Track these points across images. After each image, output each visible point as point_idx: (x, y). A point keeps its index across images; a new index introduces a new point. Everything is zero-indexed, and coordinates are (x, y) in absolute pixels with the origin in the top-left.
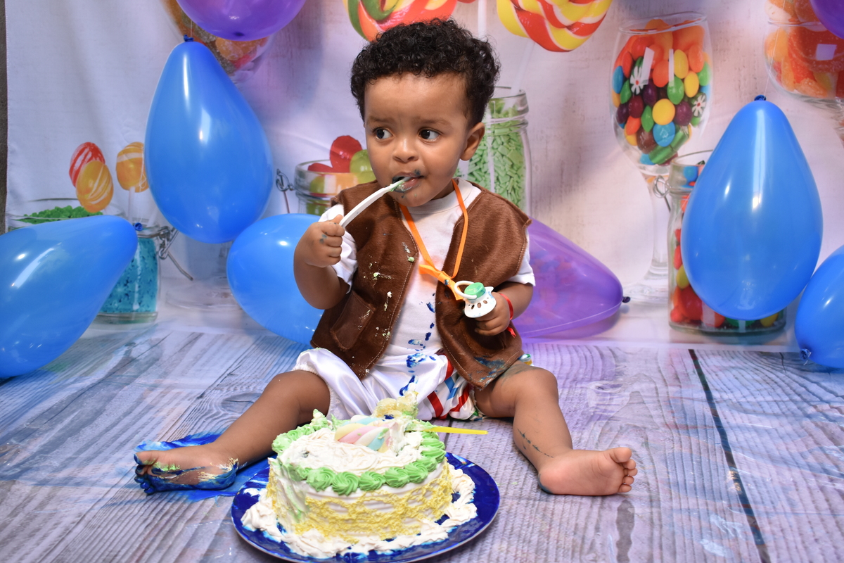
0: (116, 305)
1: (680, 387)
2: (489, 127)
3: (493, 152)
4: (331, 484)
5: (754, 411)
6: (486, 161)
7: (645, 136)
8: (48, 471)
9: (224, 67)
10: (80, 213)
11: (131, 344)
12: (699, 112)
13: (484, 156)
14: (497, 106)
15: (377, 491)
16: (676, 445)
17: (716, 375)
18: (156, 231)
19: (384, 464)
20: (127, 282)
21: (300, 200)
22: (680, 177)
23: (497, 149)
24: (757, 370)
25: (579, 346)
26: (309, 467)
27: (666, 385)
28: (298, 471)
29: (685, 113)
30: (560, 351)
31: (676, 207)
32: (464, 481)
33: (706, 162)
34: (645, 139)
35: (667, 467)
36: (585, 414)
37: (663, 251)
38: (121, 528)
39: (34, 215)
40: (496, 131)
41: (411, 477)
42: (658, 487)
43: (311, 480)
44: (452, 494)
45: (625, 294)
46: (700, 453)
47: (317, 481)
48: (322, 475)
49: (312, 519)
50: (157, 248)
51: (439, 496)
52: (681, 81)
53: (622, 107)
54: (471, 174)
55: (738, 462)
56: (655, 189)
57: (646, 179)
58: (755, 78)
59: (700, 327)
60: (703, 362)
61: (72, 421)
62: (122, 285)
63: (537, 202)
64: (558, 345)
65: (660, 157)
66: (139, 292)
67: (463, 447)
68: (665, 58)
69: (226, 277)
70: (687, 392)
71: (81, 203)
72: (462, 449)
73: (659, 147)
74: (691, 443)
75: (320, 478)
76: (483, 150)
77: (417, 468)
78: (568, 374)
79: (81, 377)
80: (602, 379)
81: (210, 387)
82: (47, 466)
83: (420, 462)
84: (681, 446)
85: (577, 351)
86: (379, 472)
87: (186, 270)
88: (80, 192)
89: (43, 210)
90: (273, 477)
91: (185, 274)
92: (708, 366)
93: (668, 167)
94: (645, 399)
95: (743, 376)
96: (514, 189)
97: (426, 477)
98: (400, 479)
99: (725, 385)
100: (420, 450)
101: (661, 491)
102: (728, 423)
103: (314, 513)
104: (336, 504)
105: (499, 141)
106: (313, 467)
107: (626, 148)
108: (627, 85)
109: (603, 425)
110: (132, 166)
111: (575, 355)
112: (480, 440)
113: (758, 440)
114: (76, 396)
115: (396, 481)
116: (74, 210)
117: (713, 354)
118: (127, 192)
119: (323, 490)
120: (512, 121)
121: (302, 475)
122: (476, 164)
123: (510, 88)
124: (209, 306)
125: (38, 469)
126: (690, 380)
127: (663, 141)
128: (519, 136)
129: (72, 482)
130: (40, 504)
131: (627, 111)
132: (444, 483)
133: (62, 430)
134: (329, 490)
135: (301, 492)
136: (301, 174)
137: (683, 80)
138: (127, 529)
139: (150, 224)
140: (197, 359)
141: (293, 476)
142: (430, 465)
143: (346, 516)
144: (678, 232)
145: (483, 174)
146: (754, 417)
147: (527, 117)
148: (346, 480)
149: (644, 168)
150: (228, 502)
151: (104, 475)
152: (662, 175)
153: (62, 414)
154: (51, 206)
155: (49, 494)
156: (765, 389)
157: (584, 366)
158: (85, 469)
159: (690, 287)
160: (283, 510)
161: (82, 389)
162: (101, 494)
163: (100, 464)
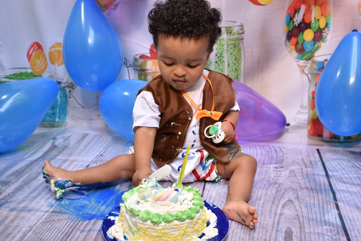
0: (48, 119)
1: (313, 168)
2: (226, 40)
3: (227, 52)
4: (150, 219)
5: (348, 182)
6: (224, 56)
7: (299, 46)
8: (16, 203)
9: (101, 8)
10: (32, 75)
11: (55, 138)
12: (325, 36)
13: (223, 54)
14: (229, 30)
15: (172, 223)
16: (312, 199)
17: (330, 163)
18: (67, 84)
19: (176, 209)
20: (53, 108)
21: (135, 72)
22: (315, 66)
23: (229, 50)
24: (349, 160)
25: (265, 146)
26: (139, 210)
27: (306, 167)
28: (134, 212)
29: (319, 36)
30: (256, 148)
31: (313, 81)
32: (212, 216)
33: (328, 60)
34: (299, 47)
35: (308, 211)
36: (268, 181)
37: (306, 101)
38: (50, 234)
39: (10, 75)
40: (229, 42)
41: (188, 216)
42: (303, 221)
43: (140, 216)
44: (206, 222)
45: (287, 122)
46: (323, 203)
47: (143, 218)
48: (146, 214)
49: (140, 235)
50: (68, 93)
51: (201, 225)
52: (317, 21)
53: (289, 32)
54: (216, 62)
55: (341, 209)
56: (303, 72)
57: (299, 67)
58: (353, 21)
59: (322, 138)
60: (324, 157)
61: (27, 177)
62: (51, 109)
63: (247, 76)
64: (255, 145)
65: (306, 56)
66: (59, 113)
67: (211, 196)
68: (311, 9)
69: (99, 107)
70: (316, 172)
71: (32, 70)
72: (210, 198)
73: (306, 52)
74: (319, 198)
75: (145, 216)
76: (222, 51)
77: (191, 212)
78: (260, 160)
79: (31, 154)
80: (276, 163)
81: (92, 162)
82: (15, 201)
83: (192, 209)
84: (314, 199)
85: (264, 148)
86: (172, 213)
87: (81, 103)
88: (32, 65)
89: (14, 73)
90: (122, 213)
91: (80, 105)
92: (326, 158)
93: (310, 62)
94: (296, 174)
95: (342, 163)
96: (236, 70)
97: (195, 216)
98: (183, 217)
99: (334, 168)
100: (192, 202)
101: (305, 223)
102: (336, 188)
103: (141, 232)
104: (152, 229)
105: (230, 47)
106: (141, 210)
107: (290, 52)
108: (292, 22)
109: (277, 187)
110: (56, 54)
111: (263, 150)
112: (219, 193)
113: (350, 198)
114: (29, 165)
115: (181, 218)
116: (29, 74)
117: (328, 152)
118: (53, 66)
119: (146, 222)
120: (237, 38)
121: (137, 214)
122: (219, 57)
123: (236, 22)
124: (92, 121)
125: (11, 202)
126: (317, 165)
127: (308, 49)
128: (240, 45)
129: (26, 209)
130: (12, 220)
131: (291, 34)
132: (203, 218)
133: (22, 182)
134: (149, 222)
135: (136, 222)
136: (136, 60)
137: (318, 20)
138: (52, 235)
139: (64, 81)
140: (86, 147)
141: (132, 214)
142: (197, 210)
143: (157, 234)
144: (313, 93)
145: (221, 62)
146: (348, 186)
147: (244, 36)
148: (157, 217)
149: (298, 62)
150: (100, 223)
151: (42, 206)
152: (307, 65)
153: (22, 174)
154: (18, 71)
155: (16, 215)
156: (353, 171)
157: (267, 156)
158: (33, 202)
159: (318, 119)
160: (127, 230)
161: (32, 161)
162: (40, 216)
163: (40, 200)
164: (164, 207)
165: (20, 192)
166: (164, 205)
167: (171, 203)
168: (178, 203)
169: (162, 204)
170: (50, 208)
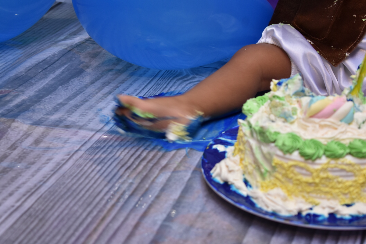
4: (299, 149)
8: (43, 114)
15: (341, 159)
19: (349, 135)
26: (278, 131)
28: (268, 134)
38: (104, 169)
43: (280, 143)
47: (285, 145)
48: (290, 139)
49: (277, 178)
61: (62, 72)
75: (288, 143)
82: (42, 109)
86: (343, 142)
90: (242, 137)
98: (364, 151)
103: (280, 173)
104: (302, 168)
106: (282, 132)
114: (66, 51)
115: (360, 152)
119: (290, 153)
121: (271, 138)
125: (34, 111)
129: (62, 125)
130: (35, 141)
133: (54, 79)
134: (296, 155)
135: (269, 154)
138: (109, 170)
141: (262, 138)
143: (309, 179)
148: (313, 146)
150: (198, 156)
151: (90, 120)
153: (54, 65)
155: (42, 133)
158: (74, 114)
160: (250, 168)
161: (71, 46)
162: (87, 137)
163: (87, 111)
164: (325, 130)
165: (50, 96)
166: (325, 126)
167: (339, 123)
168: (354, 126)
169: (323, 123)
170: (105, 125)
